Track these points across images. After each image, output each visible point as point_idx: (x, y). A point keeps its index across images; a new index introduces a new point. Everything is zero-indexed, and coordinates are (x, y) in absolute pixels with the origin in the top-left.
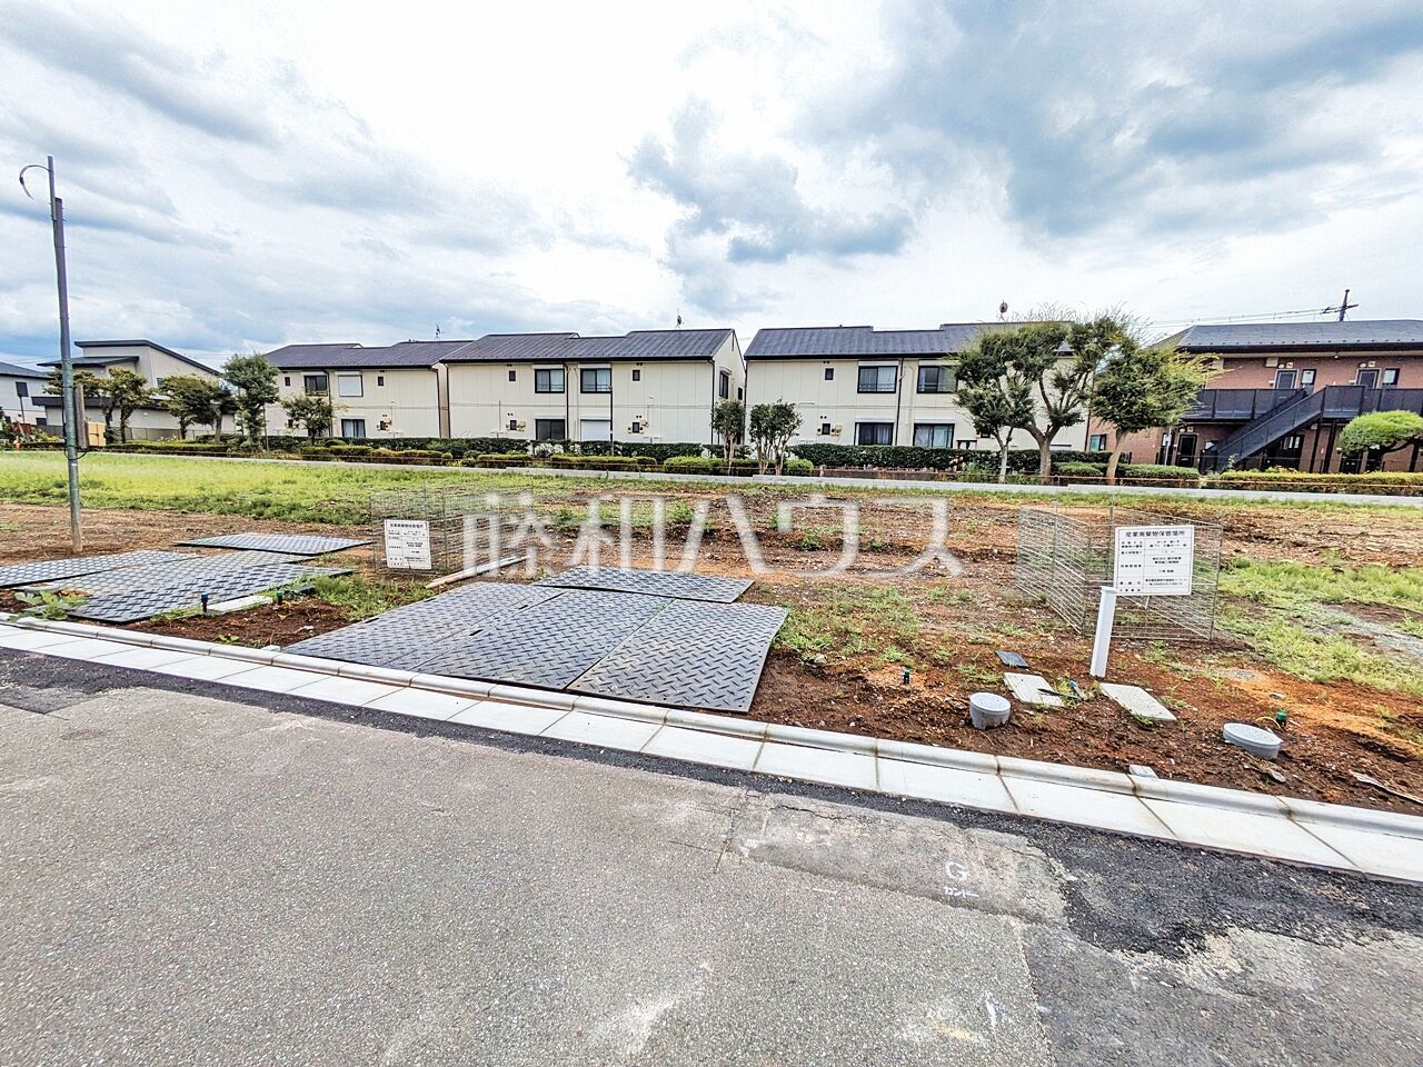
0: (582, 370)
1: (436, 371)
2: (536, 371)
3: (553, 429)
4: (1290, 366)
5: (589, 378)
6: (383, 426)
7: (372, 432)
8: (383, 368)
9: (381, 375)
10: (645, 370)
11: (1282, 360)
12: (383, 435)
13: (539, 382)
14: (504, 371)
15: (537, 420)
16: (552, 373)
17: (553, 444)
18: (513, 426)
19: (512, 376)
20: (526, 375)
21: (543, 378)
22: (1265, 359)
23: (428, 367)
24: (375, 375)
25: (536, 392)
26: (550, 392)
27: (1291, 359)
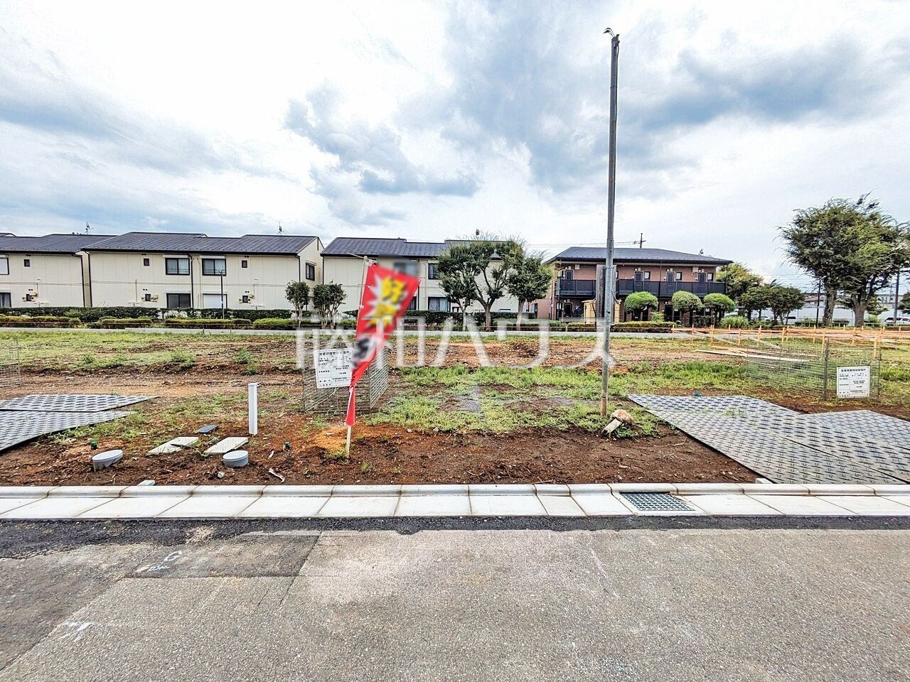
0: (203, 260)
1: (80, 257)
2: (166, 259)
3: (181, 300)
5: (209, 266)
6: (28, 298)
7: (17, 303)
8: (29, 253)
9: (27, 258)
10: (250, 261)
12: (28, 305)
13: (169, 267)
14: (141, 258)
15: (168, 294)
16: (180, 261)
17: (179, 311)
18: (148, 298)
19: (146, 262)
20: (158, 262)
21: (172, 265)
23: (73, 254)
24: (22, 258)
25: (167, 274)
26: (178, 274)
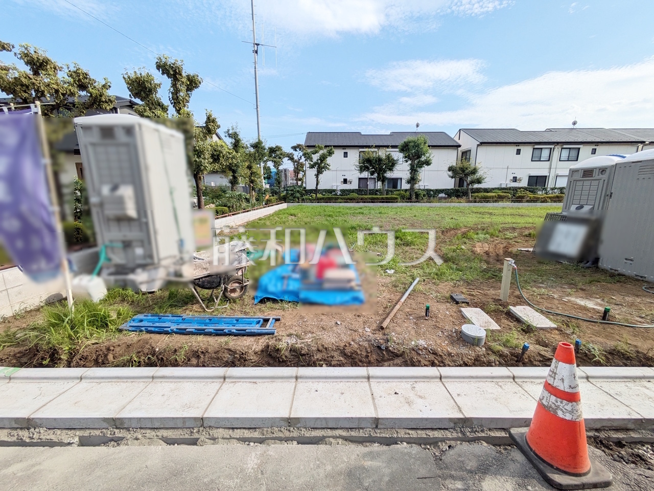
0: (562, 149)
3: (537, 182)
10: (599, 149)
13: (534, 156)
14: (514, 149)
15: (529, 176)
18: (515, 179)
19: (518, 152)
20: (527, 151)
21: (537, 152)
25: (532, 161)
26: (540, 161)
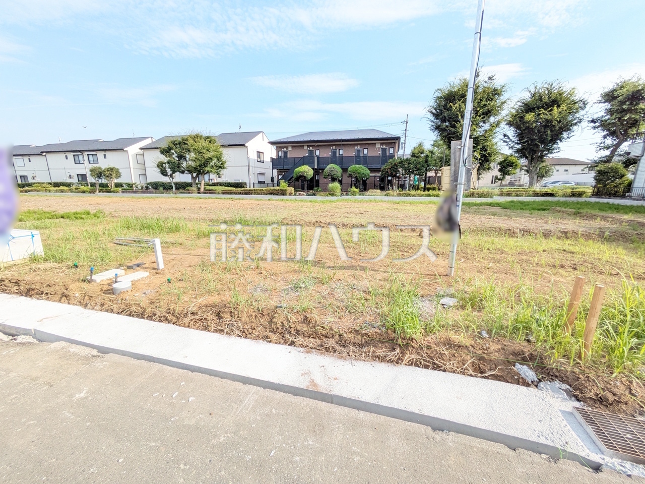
2: (74, 155)
3: (83, 178)
4: (311, 148)
6: (33, 178)
7: (30, 181)
8: (29, 155)
9: (29, 158)
10: (108, 154)
11: (308, 146)
12: (33, 181)
13: (75, 160)
14: (63, 155)
15: (78, 175)
16: (79, 156)
18: (70, 177)
21: (76, 157)
22: (303, 146)
24: (27, 158)
25: (75, 163)
26: (80, 163)
27: (311, 146)
